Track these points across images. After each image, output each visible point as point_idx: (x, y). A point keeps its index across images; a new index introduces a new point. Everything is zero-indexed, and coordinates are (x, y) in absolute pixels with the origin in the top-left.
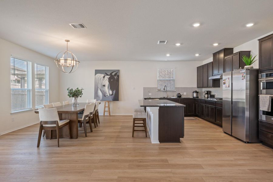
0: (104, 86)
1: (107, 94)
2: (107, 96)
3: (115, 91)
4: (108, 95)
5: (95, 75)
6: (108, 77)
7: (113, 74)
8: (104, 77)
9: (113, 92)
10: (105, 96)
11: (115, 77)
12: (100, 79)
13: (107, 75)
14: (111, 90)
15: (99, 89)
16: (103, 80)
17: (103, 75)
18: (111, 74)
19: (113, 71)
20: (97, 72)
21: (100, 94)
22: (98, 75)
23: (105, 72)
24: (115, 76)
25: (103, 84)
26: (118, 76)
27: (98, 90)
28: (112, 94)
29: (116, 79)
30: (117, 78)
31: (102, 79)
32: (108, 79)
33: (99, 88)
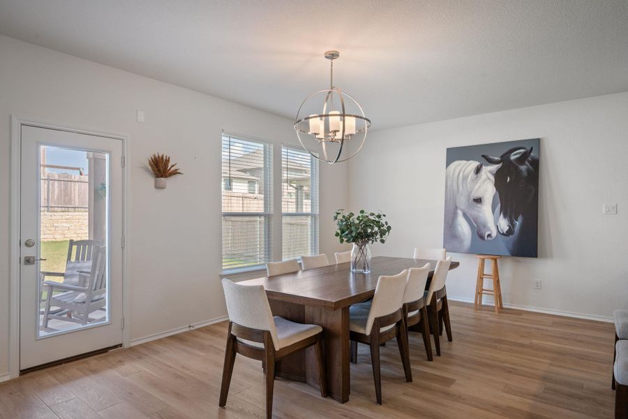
0: (478, 201)
1: (489, 230)
2: (489, 235)
3: (520, 218)
4: (494, 234)
5: (448, 164)
6: (494, 168)
7: (513, 157)
8: (478, 170)
9: (512, 225)
10: (482, 237)
11: (523, 168)
12: (465, 178)
13: (491, 162)
14: (505, 217)
15: (460, 213)
16: (475, 180)
17: (474, 164)
18: (505, 158)
19: (515, 146)
20: (454, 154)
21: (464, 228)
22: (458, 165)
23: (482, 154)
24: (523, 163)
25: (476, 195)
26: (536, 164)
27: (455, 214)
28: (510, 232)
29: (525, 174)
30: (528, 170)
31: (470, 177)
32: (492, 178)
33: (462, 210)
